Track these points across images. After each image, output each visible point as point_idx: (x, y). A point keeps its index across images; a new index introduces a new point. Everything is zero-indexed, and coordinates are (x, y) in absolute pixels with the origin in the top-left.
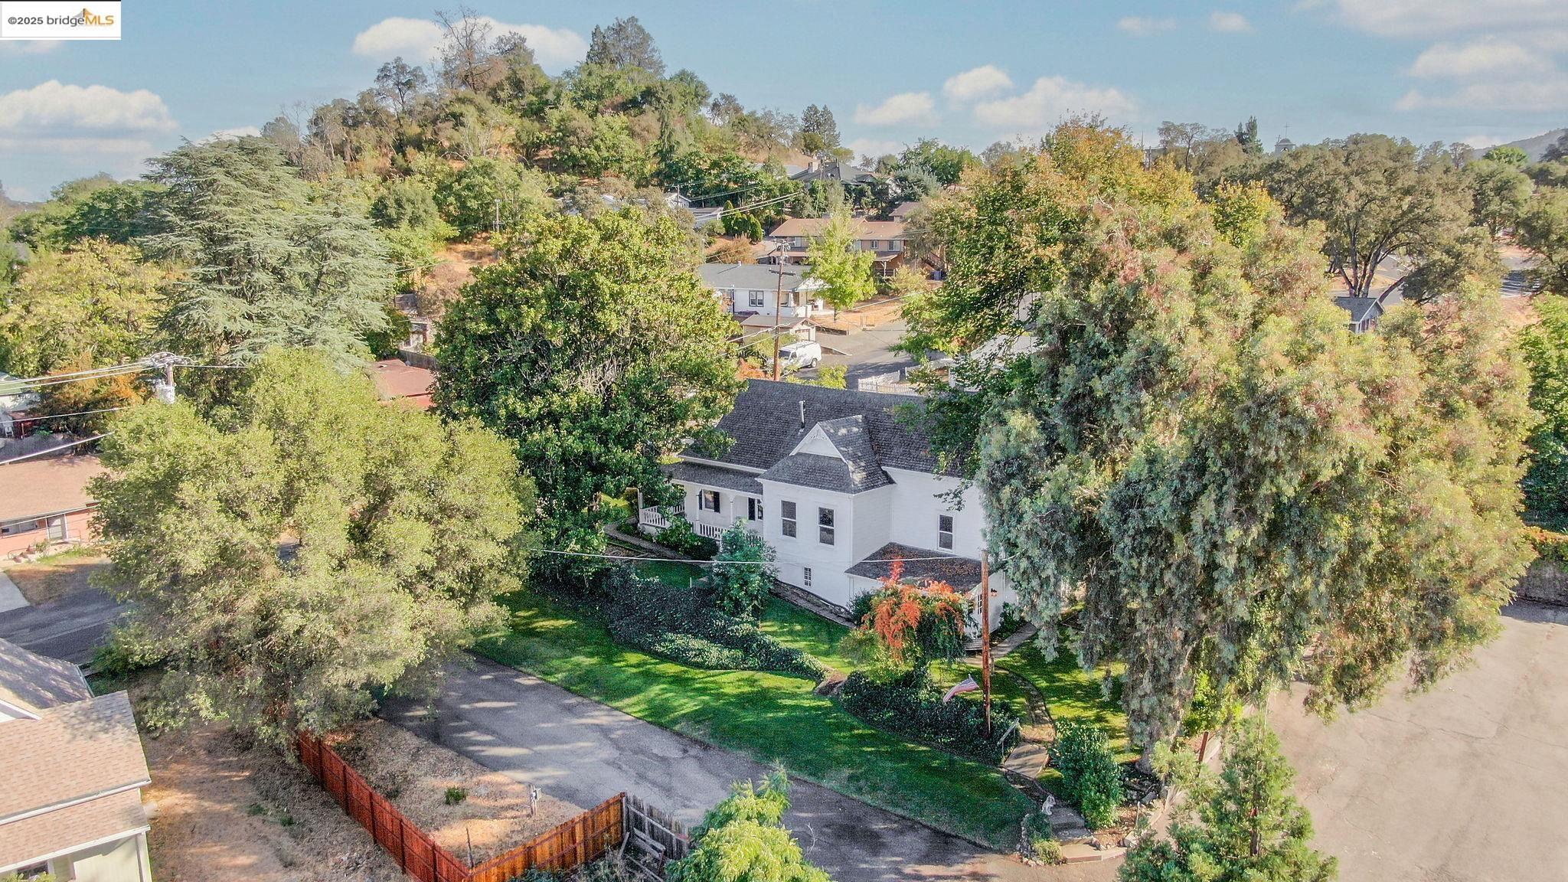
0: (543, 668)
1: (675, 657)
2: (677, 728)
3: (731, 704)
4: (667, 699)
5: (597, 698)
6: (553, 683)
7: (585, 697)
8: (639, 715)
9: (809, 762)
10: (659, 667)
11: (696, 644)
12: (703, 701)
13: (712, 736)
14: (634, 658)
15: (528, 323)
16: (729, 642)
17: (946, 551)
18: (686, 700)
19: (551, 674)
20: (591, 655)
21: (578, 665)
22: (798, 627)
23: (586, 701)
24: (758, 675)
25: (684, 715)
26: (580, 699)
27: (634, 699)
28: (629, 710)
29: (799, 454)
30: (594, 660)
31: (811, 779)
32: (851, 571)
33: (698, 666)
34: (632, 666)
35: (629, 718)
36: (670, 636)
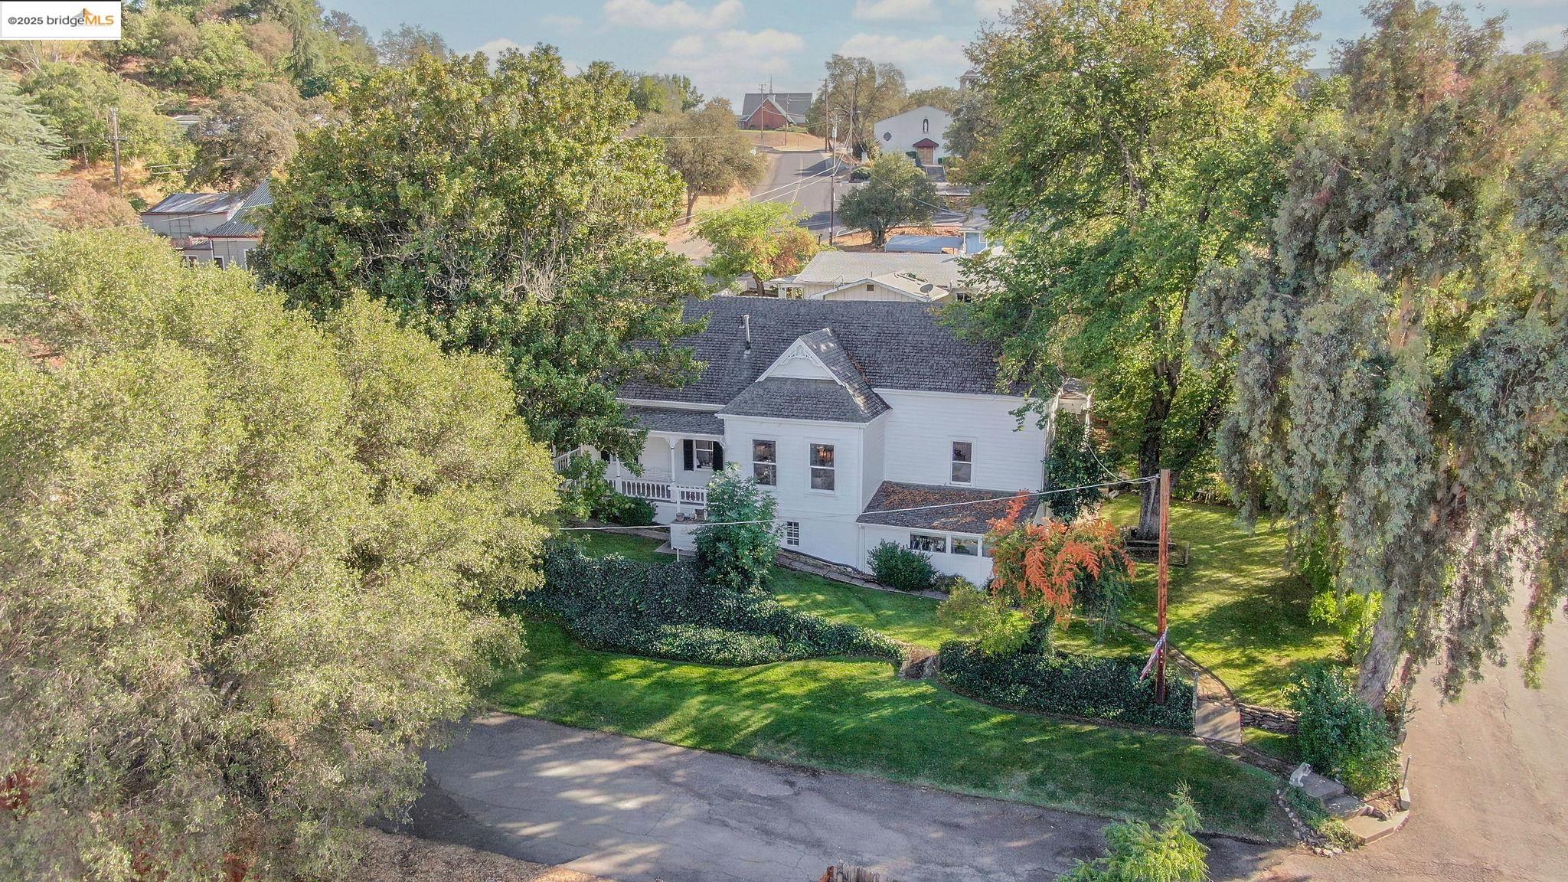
0: (503, 698)
1: (691, 655)
2: (755, 752)
3: (806, 708)
4: (716, 715)
5: (612, 728)
6: (529, 717)
7: (594, 729)
8: (689, 742)
9: (963, 769)
10: (676, 671)
11: (712, 634)
12: (772, 711)
13: (811, 756)
14: (631, 665)
15: (449, 202)
16: (753, 627)
17: (963, 485)
18: (747, 713)
19: (522, 704)
20: (568, 669)
21: (557, 686)
22: (820, 597)
23: (598, 735)
24: (813, 664)
25: (755, 734)
26: (588, 735)
27: (669, 722)
28: (671, 739)
29: (768, 379)
30: (575, 676)
31: (981, 792)
32: (860, 519)
33: (728, 663)
34: (635, 677)
35: (676, 749)
36: (667, 628)
